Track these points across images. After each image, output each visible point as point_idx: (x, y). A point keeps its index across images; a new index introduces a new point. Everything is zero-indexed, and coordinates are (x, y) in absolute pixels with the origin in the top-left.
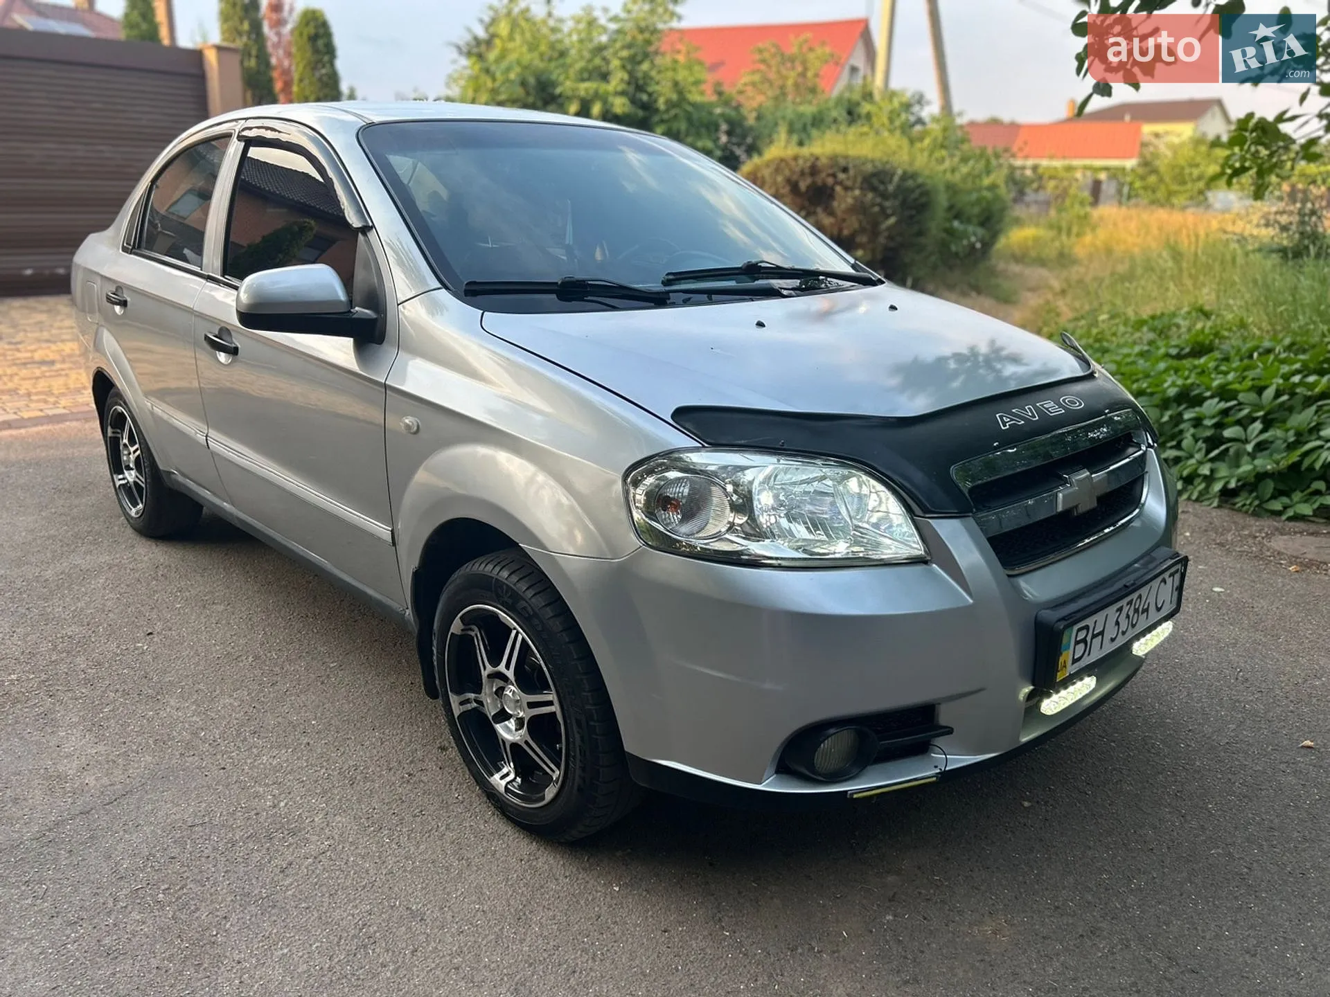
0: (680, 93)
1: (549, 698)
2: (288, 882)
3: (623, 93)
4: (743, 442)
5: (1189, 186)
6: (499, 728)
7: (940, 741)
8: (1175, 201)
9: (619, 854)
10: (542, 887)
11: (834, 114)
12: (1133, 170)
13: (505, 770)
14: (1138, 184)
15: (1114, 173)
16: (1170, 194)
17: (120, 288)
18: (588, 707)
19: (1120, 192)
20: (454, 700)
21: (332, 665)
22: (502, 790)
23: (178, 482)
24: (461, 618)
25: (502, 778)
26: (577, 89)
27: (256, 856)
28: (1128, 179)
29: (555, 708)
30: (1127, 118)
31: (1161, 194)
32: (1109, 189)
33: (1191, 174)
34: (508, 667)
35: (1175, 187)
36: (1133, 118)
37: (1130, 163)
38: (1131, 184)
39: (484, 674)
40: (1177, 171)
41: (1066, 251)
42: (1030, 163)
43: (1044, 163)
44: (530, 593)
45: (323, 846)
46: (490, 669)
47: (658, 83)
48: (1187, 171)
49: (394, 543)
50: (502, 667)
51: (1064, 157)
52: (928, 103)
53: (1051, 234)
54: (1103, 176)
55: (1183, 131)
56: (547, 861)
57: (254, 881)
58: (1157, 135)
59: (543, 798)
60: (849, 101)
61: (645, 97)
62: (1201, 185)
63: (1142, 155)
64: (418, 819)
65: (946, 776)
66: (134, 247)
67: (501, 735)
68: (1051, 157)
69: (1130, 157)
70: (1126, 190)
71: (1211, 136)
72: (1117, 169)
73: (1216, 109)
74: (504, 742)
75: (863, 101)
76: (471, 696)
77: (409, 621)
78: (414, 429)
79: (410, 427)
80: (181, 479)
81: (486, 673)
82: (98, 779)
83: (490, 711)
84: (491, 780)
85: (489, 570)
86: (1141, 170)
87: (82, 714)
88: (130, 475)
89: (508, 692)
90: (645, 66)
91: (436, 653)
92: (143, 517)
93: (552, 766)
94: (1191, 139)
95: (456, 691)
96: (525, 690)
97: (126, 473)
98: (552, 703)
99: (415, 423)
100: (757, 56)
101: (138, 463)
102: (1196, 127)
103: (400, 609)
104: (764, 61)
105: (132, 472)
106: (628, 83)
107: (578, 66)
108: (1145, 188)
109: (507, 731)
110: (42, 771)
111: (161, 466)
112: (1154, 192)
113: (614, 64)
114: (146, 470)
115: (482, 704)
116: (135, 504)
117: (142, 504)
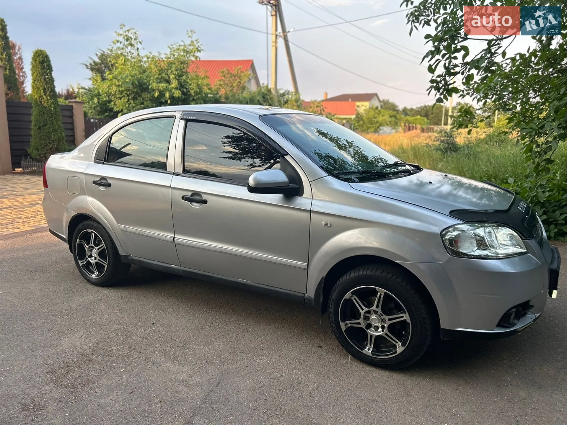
0: (200, 89)
1: (401, 315)
4: (475, 220)
5: (374, 125)
6: (368, 331)
7: (531, 311)
8: (369, 130)
11: (258, 98)
12: (354, 119)
13: (368, 347)
14: (356, 124)
16: (368, 128)
17: (104, 178)
18: (423, 315)
19: (350, 127)
20: (342, 325)
22: (370, 354)
23: (133, 260)
24: (352, 292)
27: (296, 394)
28: (353, 123)
29: (407, 318)
30: (350, 100)
31: (365, 127)
33: (374, 121)
34: (377, 307)
35: (369, 126)
36: (352, 100)
37: (353, 117)
38: (354, 124)
39: (362, 312)
40: (369, 119)
44: (394, 278)
45: (315, 386)
46: (366, 309)
47: (190, 85)
48: (373, 119)
49: (308, 269)
50: (374, 308)
55: (366, 105)
58: (358, 107)
59: (395, 353)
60: (263, 93)
61: (185, 90)
62: (378, 124)
63: (356, 115)
66: (105, 161)
67: (369, 333)
69: (353, 115)
70: (352, 126)
71: (375, 106)
72: (349, 119)
73: (376, 97)
74: (371, 336)
75: (268, 93)
76: (348, 322)
77: (308, 299)
78: (329, 225)
79: (327, 224)
80: (135, 258)
81: (364, 311)
82: (201, 379)
83: (363, 325)
84: (364, 352)
85: (369, 272)
86: (357, 119)
87: (163, 357)
88: (92, 260)
89: (374, 317)
90: (184, 77)
91: (333, 307)
92: (103, 278)
93: (397, 341)
94: (370, 108)
95: (344, 320)
96: (387, 314)
97: (89, 259)
98: (403, 317)
99: (329, 223)
100: (221, 74)
101: (101, 254)
102: (370, 103)
103: (300, 295)
104: (224, 76)
105: (93, 258)
106: (178, 84)
107: (156, 77)
108: (359, 126)
109: (372, 332)
110: (173, 380)
111: (121, 252)
112: (362, 127)
113: (172, 76)
114: (110, 256)
115: (359, 323)
116: (93, 273)
117: (100, 272)
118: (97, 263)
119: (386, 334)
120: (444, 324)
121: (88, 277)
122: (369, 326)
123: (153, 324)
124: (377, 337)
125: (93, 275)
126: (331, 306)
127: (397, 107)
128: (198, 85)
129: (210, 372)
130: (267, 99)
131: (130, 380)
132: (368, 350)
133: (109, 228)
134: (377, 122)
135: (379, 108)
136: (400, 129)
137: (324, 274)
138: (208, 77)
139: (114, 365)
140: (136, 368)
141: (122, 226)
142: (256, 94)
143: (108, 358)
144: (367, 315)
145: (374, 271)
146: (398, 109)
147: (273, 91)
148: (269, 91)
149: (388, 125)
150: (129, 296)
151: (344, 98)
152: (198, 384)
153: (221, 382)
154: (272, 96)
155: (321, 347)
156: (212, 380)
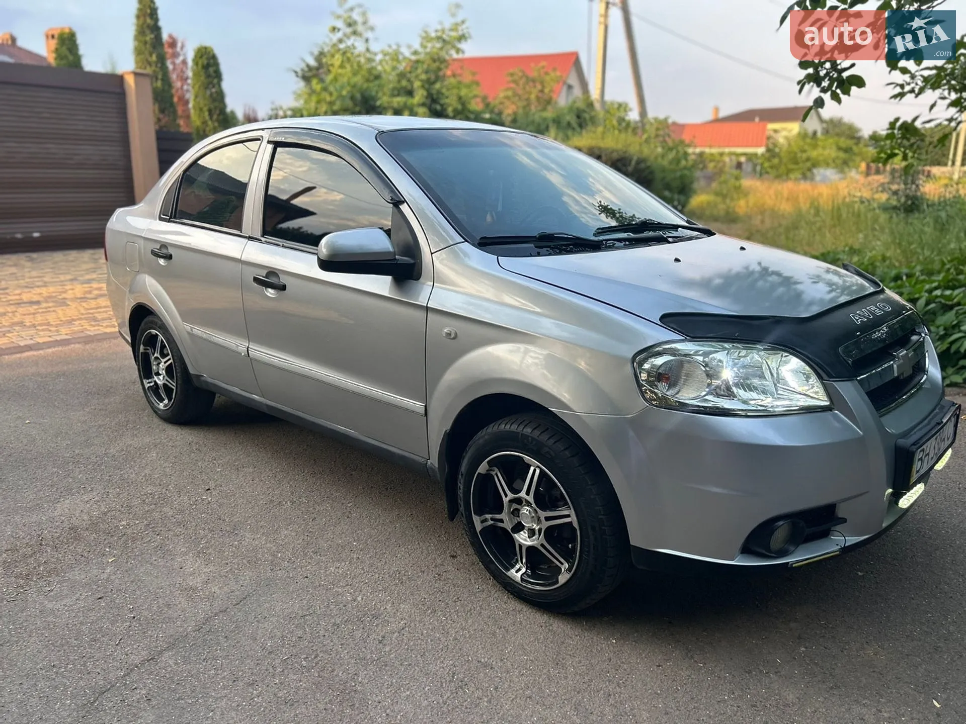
0: (463, 104)
1: (566, 513)
2: (387, 649)
3: (423, 105)
4: (711, 335)
5: (801, 165)
6: (516, 536)
7: (838, 528)
8: (792, 176)
9: (606, 619)
10: (563, 643)
11: (568, 118)
12: (763, 155)
13: (518, 567)
14: (766, 165)
15: (751, 157)
16: (789, 171)
17: (164, 246)
18: (600, 517)
19: (754, 170)
20: (476, 520)
21: (349, 505)
22: (518, 579)
23: (207, 382)
24: (488, 462)
25: (517, 571)
26: (392, 102)
27: (358, 634)
28: (760, 161)
29: (573, 519)
30: (757, 119)
31: (783, 169)
32: (747, 167)
33: (801, 157)
34: (528, 493)
35: (791, 166)
36: (761, 119)
37: (761, 150)
38: (762, 164)
39: (506, 500)
40: (792, 155)
41: (731, 210)
42: (698, 150)
43: (707, 150)
44: (552, 441)
45: (400, 625)
46: (511, 495)
47: (447, 97)
48: (799, 155)
49: (426, 414)
50: (523, 494)
51: (719, 146)
52: (631, 110)
53: (719, 199)
54: (743, 159)
55: (794, 127)
56: (559, 626)
57: (363, 649)
58: (776, 131)
59: (557, 582)
60: (578, 109)
61: (438, 107)
62: (808, 164)
63: (767, 146)
64: (458, 603)
65: (846, 550)
66: (171, 217)
67: (518, 541)
68: (711, 147)
69: (760, 146)
70: (758, 168)
71: (810, 130)
72: (752, 154)
74: (520, 546)
75: (587, 110)
76: (488, 516)
77: (431, 468)
78: (453, 336)
79: (449, 334)
80: (210, 380)
81: (508, 499)
82: (220, 588)
83: (508, 525)
84: (509, 574)
85: (514, 428)
86: (767, 155)
87: (187, 545)
88: (159, 379)
89: (525, 511)
90: (437, 86)
91: (461, 488)
92: (171, 409)
93: (562, 560)
94: (799, 134)
95: (479, 513)
96: (543, 509)
97: (156, 378)
98: (568, 516)
99: (453, 332)
100: (510, 79)
101: (169, 370)
102: (801, 127)
103: (422, 460)
104: (515, 82)
105: (161, 377)
106: (427, 97)
107: (391, 86)
108: (772, 167)
109: (522, 538)
110: (178, 585)
111: (192, 371)
112: (777, 170)
113: (417, 84)
114: (178, 375)
115: (501, 521)
116: (162, 400)
117: (170, 400)
118: (164, 385)
119: (542, 545)
120: (636, 539)
121: (156, 407)
122: (519, 527)
123: (209, 489)
124: (530, 549)
125: (161, 404)
126: (459, 484)
127: (858, 130)
128: (460, 98)
129: (243, 578)
130: (585, 119)
131: (113, 577)
132: (517, 573)
133: (172, 329)
134: (808, 159)
135: (819, 134)
136: (853, 174)
137: (448, 426)
138: (477, 83)
139: (108, 550)
140: (134, 559)
141: (188, 327)
142: (565, 111)
143: (105, 537)
144: (515, 506)
145: (521, 427)
146: (860, 134)
147: (597, 106)
148: (591, 105)
149: (827, 165)
150: (201, 443)
151: (746, 116)
152: (212, 597)
153: (248, 598)
154: (593, 114)
155: (454, 557)
156: (238, 593)
